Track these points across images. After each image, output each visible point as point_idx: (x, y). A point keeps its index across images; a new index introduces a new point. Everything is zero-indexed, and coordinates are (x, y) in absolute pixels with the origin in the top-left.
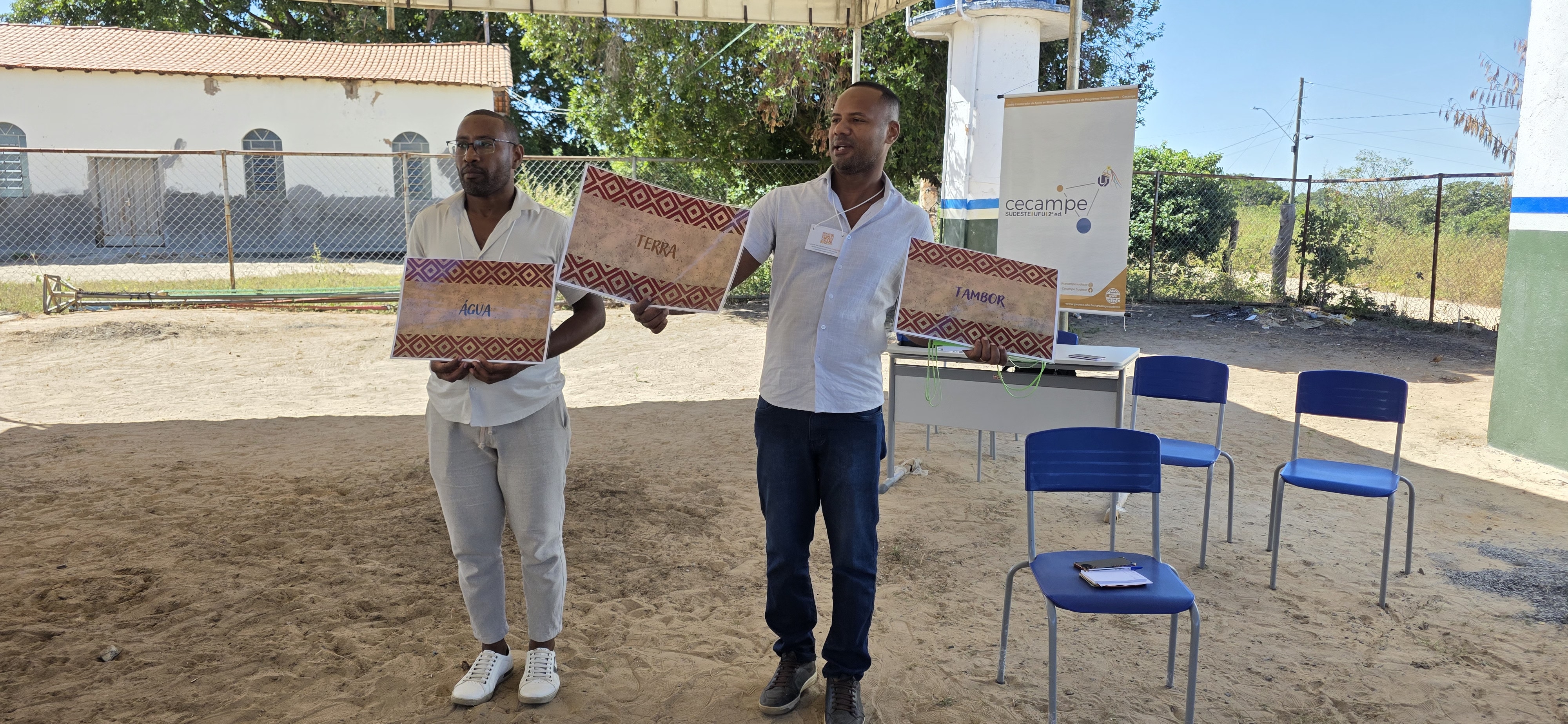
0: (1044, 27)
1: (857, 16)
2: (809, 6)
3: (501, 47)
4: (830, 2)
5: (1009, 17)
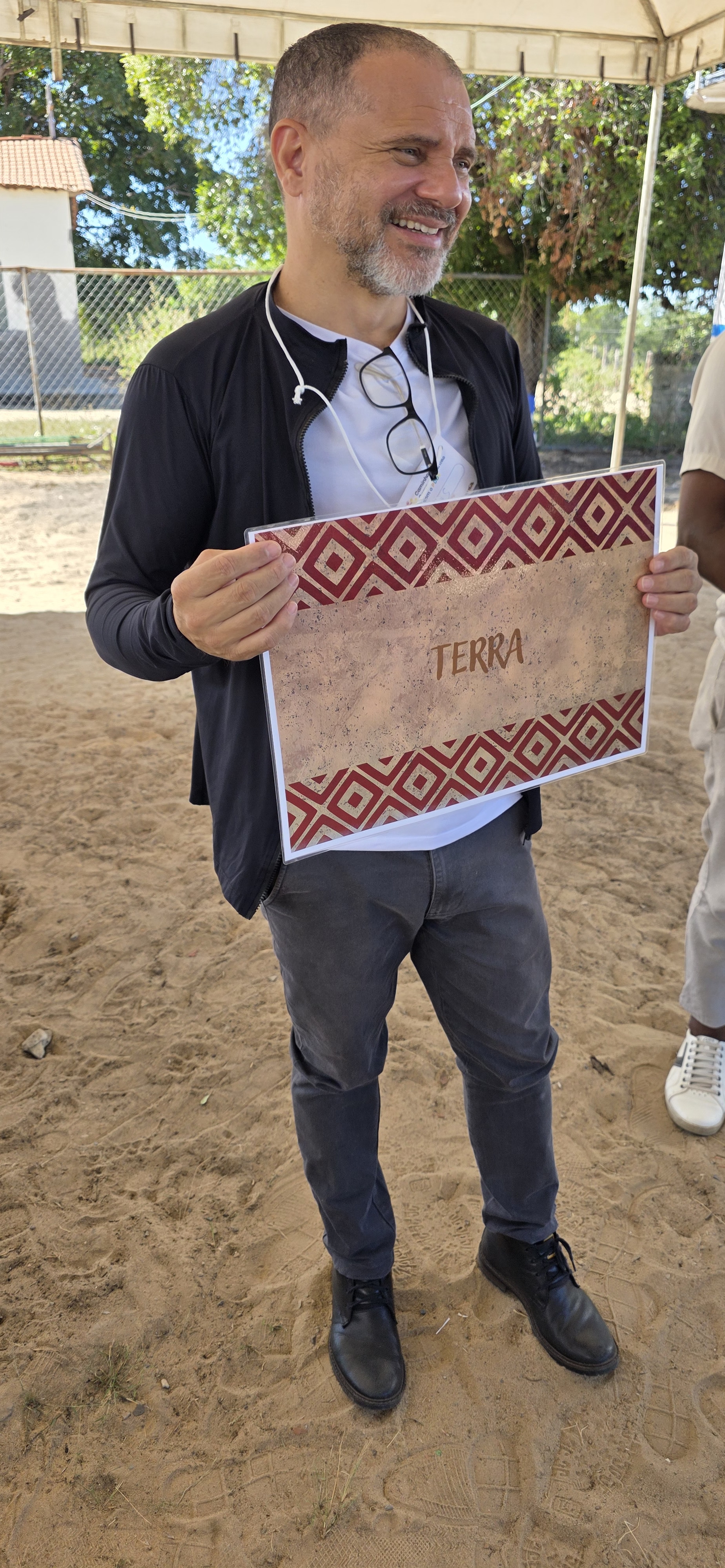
1: (660, 69)
2: (602, 54)
3: (69, 142)
4: (627, 49)
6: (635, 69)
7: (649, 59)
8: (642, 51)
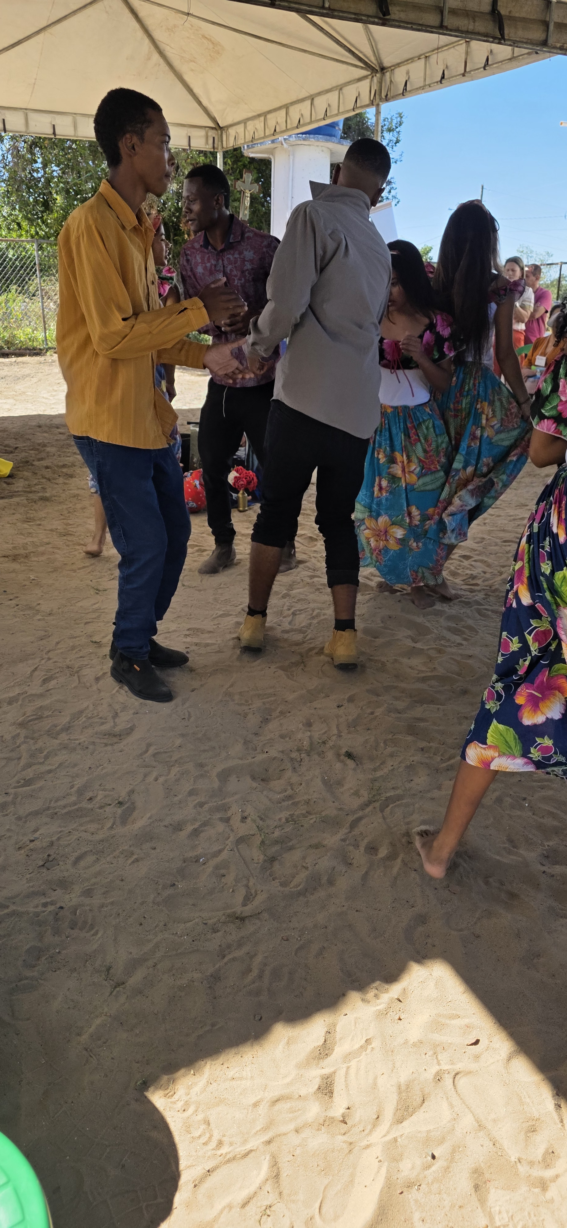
0: (332, 153)
1: (220, 143)
2: (189, 134)
4: (202, 133)
5: (312, 147)
6: (207, 143)
7: (214, 138)
8: (210, 134)
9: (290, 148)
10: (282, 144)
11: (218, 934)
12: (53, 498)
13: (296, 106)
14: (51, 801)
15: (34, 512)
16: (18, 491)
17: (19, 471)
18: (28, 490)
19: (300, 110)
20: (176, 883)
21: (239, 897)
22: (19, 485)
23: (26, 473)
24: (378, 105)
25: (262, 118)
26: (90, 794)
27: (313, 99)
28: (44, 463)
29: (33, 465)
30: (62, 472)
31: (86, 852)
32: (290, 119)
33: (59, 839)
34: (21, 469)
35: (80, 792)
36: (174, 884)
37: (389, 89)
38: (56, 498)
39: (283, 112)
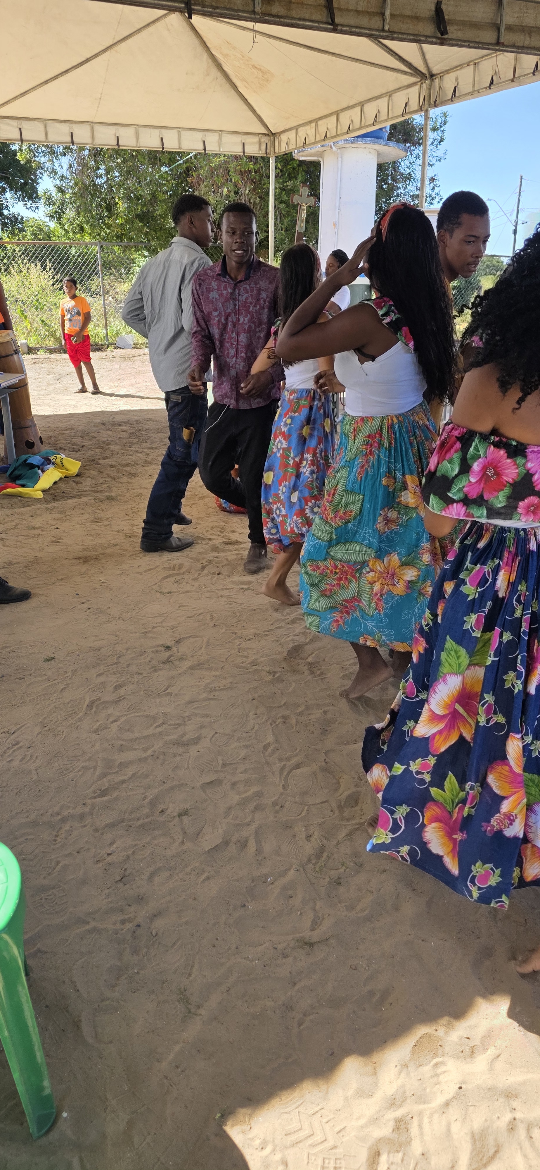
0: (379, 154)
1: (272, 149)
2: (243, 141)
4: (256, 139)
5: (360, 149)
6: (260, 149)
7: (267, 144)
8: (263, 140)
9: (339, 151)
10: (331, 148)
11: (287, 959)
12: (119, 497)
13: (347, 112)
14: (125, 812)
15: (101, 512)
16: (86, 491)
17: (86, 469)
18: (95, 489)
19: (350, 116)
20: (247, 904)
21: (307, 922)
22: (87, 484)
23: (92, 472)
24: (427, 111)
25: (313, 125)
26: (162, 807)
27: (363, 105)
28: (108, 462)
29: (99, 464)
30: (126, 471)
31: (159, 869)
32: (341, 125)
33: (134, 852)
34: (88, 468)
35: (153, 804)
36: (245, 905)
37: (438, 95)
38: (121, 498)
39: (334, 118)
